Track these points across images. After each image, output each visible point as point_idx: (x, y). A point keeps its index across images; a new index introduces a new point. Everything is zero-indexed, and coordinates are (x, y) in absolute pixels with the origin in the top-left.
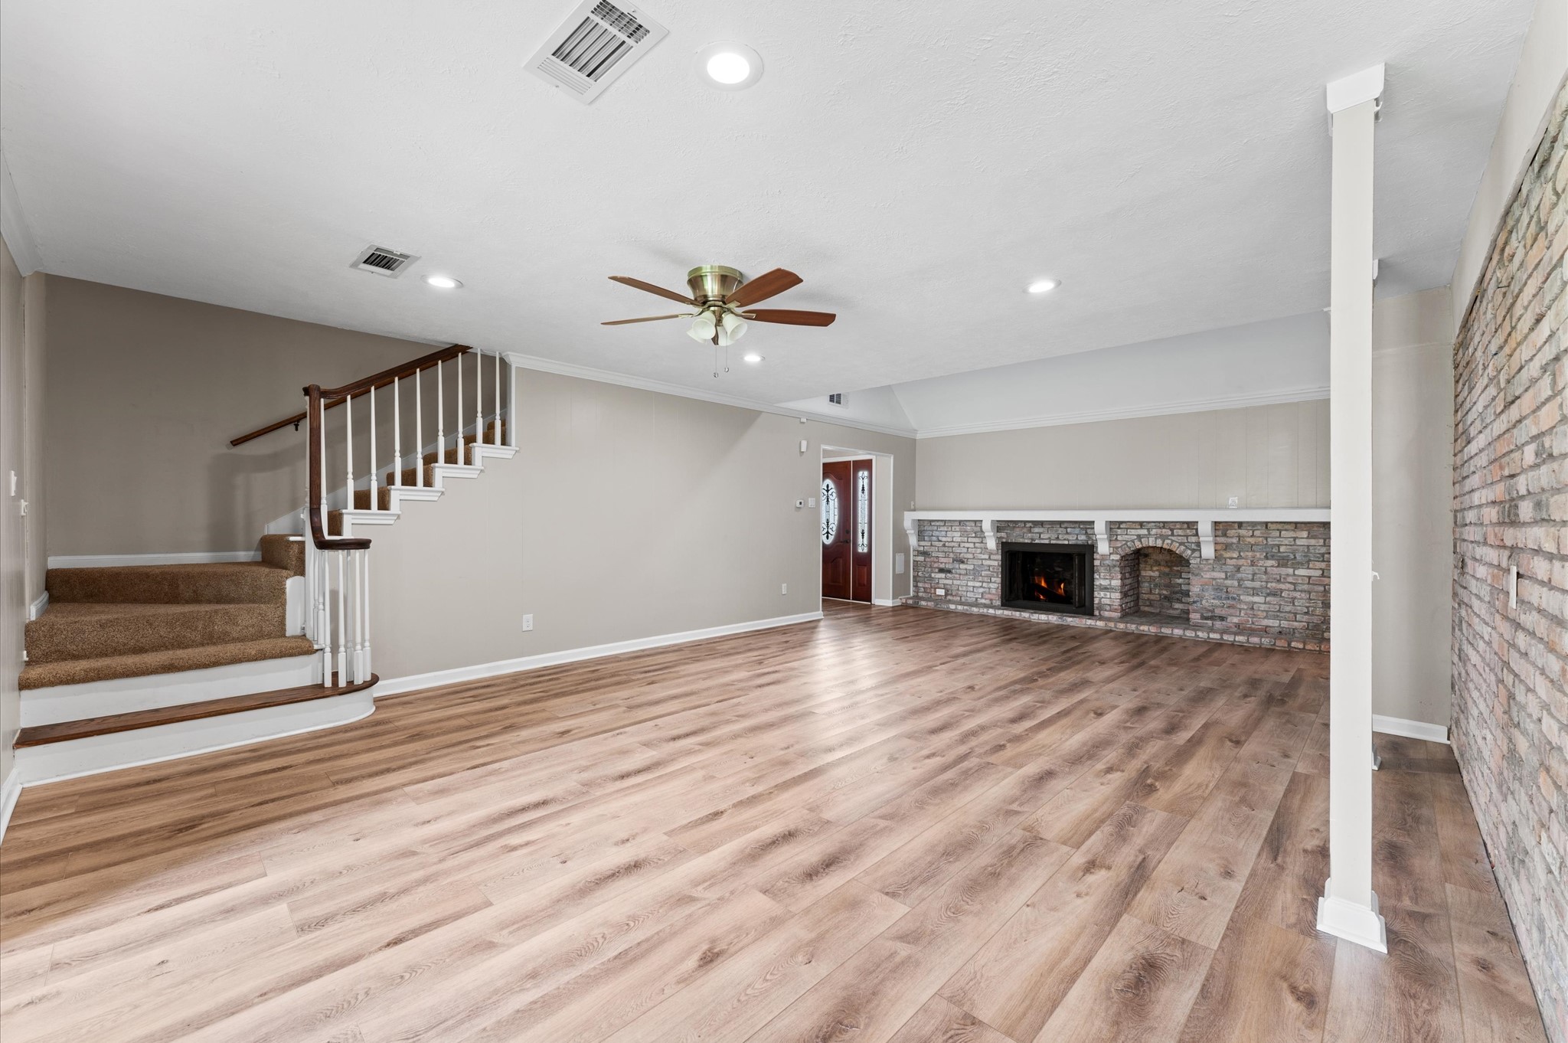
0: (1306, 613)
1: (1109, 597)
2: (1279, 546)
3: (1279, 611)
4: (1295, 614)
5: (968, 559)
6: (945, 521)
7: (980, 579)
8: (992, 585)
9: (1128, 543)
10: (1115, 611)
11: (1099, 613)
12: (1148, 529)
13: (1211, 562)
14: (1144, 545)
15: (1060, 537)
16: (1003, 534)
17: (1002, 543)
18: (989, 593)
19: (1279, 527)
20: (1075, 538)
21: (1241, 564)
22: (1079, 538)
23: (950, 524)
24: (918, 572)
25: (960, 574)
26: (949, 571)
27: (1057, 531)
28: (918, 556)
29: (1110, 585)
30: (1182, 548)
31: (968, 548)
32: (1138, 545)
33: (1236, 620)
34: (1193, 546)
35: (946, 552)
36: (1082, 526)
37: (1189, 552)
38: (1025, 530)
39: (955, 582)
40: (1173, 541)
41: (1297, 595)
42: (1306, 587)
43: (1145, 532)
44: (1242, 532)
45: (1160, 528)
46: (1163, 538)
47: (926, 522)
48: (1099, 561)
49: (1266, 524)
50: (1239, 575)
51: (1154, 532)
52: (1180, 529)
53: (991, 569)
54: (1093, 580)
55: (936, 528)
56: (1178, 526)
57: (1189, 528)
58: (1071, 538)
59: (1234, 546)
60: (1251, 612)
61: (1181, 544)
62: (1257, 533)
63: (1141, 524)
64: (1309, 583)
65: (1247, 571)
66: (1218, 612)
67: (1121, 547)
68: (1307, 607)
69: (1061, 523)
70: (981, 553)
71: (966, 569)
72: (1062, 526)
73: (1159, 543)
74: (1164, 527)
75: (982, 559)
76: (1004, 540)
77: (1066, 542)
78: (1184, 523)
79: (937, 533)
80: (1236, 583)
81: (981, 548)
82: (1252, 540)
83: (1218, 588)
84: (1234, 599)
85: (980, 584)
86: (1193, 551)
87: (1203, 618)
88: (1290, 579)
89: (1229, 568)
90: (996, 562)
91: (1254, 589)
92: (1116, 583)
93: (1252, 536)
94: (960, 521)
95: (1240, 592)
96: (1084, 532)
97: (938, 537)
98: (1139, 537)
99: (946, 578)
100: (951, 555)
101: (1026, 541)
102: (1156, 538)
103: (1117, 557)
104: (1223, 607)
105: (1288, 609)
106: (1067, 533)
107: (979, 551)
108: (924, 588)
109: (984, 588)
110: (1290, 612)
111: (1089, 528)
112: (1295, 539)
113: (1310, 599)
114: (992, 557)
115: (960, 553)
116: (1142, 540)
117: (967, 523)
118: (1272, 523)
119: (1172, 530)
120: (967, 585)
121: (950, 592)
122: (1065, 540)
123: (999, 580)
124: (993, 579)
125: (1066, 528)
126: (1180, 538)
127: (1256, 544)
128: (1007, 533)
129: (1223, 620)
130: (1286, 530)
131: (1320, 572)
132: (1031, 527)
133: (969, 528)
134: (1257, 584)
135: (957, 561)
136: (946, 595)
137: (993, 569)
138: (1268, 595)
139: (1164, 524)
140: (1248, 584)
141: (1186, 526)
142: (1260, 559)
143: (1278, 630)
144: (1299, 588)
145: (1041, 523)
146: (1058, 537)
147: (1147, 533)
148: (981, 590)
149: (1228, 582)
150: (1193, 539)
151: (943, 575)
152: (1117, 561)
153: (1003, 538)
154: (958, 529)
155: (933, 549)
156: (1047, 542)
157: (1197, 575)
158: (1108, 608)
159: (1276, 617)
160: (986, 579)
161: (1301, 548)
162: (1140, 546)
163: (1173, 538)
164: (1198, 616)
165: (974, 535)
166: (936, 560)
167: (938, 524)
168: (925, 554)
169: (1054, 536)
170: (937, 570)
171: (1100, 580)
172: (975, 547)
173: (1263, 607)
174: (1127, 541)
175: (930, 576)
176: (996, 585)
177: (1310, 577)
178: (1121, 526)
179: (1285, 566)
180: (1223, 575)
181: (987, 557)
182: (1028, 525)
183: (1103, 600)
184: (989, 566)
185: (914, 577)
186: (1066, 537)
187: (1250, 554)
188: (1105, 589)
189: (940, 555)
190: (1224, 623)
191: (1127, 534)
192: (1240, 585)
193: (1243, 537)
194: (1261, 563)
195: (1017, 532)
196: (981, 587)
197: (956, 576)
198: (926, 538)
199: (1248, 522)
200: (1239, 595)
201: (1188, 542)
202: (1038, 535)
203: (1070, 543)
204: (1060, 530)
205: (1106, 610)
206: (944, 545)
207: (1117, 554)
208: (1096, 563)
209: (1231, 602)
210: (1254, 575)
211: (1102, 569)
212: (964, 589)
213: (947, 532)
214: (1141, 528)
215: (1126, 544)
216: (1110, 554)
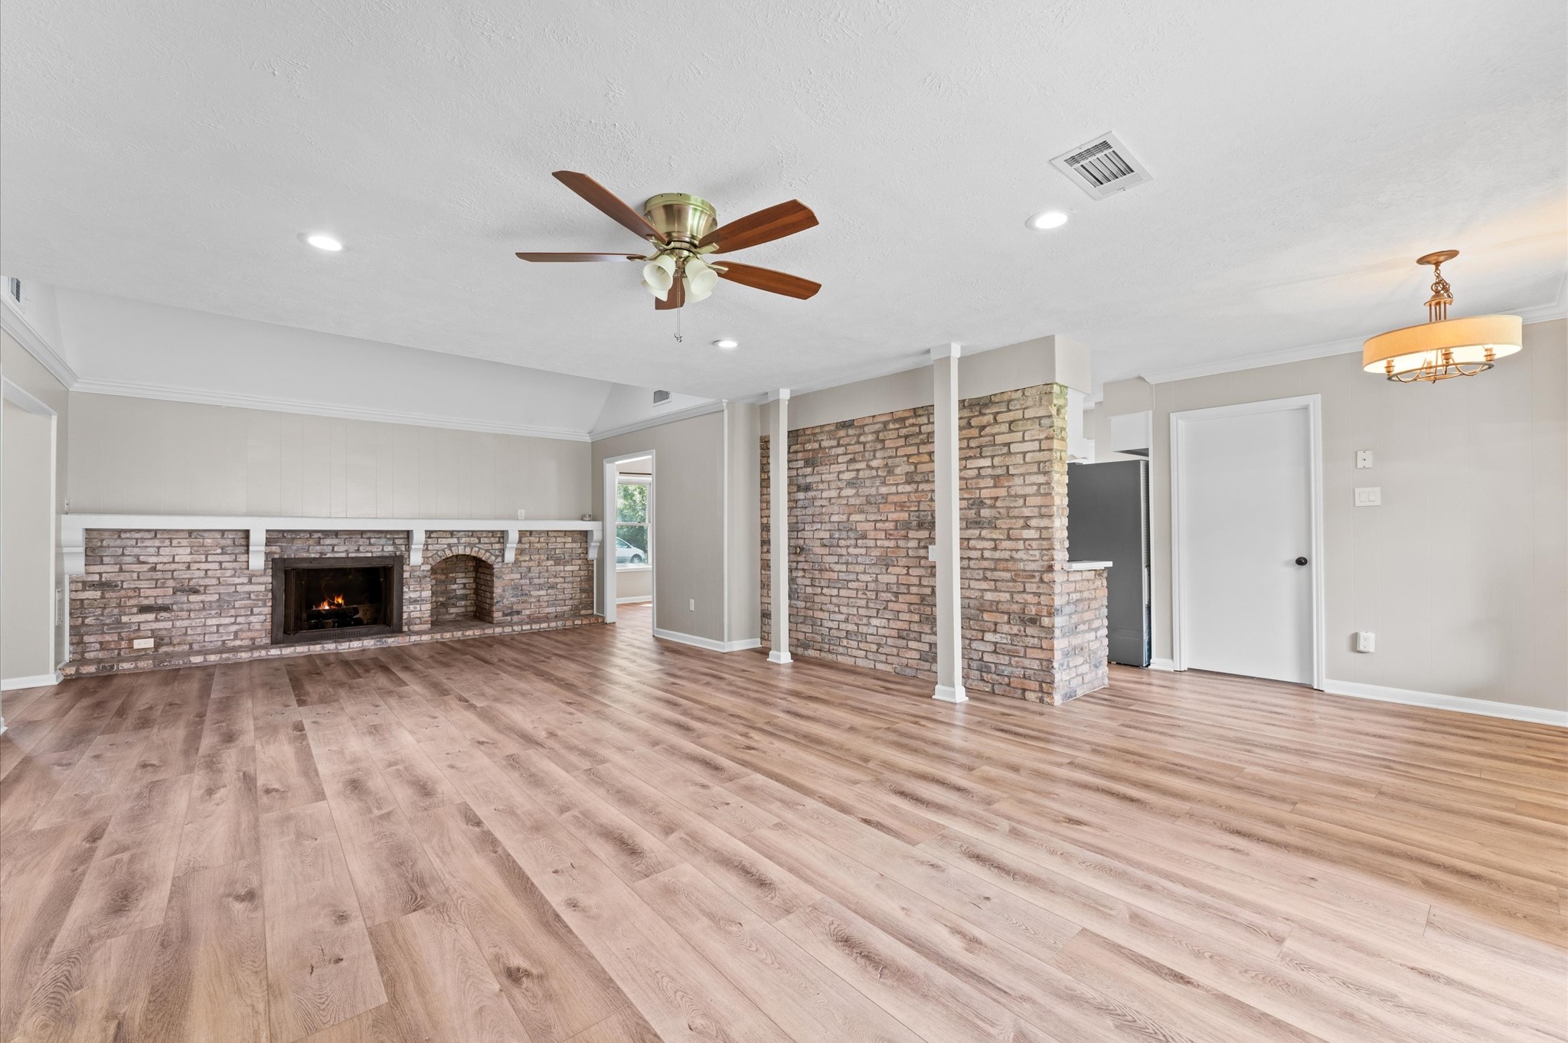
0: (571, 599)
1: (419, 609)
2: (555, 549)
3: (556, 600)
4: (565, 600)
5: (206, 586)
6: (156, 531)
7: (232, 612)
8: (253, 619)
9: (439, 553)
10: (426, 623)
11: (408, 628)
12: (458, 538)
13: (510, 565)
14: (454, 554)
15: (361, 549)
16: (274, 549)
17: (273, 560)
18: (249, 630)
19: (555, 534)
20: (380, 550)
21: (530, 565)
22: (385, 549)
23: (165, 536)
24: (84, 618)
25: (190, 611)
26: (166, 608)
27: (357, 542)
28: (84, 590)
29: (420, 597)
30: (488, 554)
31: (206, 571)
32: (449, 554)
33: (528, 612)
34: (497, 553)
35: (157, 580)
36: (388, 536)
37: (493, 558)
38: (311, 542)
39: (178, 624)
40: (480, 548)
41: (566, 585)
42: (570, 579)
43: (455, 541)
44: (532, 539)
45: (469, 537)
46: (472, 546)
47: (107, 534)
48: (409, 573)
49: (548, 531)
50: (530, 575)
51: (463, 540)
52: (486, 537)
53: (252, 596)
54: (402, 593)
55: (133, 542)
56: (484, 535)
57: (493, 536)
58: (375, 550)
59: (527, 551)
60: (538, 604)
61: (487, 551)
62: (542, 540)
63: (452, 533)
64: (572, 576)
65: (535, 570)
66: (516, 607)
67: (431, 557)
68: (571, 594)
69: (362, 533)
70: (234, 576)
71: (202, 602)
72: (364, 536)
73: (468, 551)
74: (472, 536)
75: (236, 585)
76: (277, 556)
77: (370, 555)
78: (489, 531)
79: (136, 551)
80: (528, 581)
81: (234, 569)
82: (538, 545)
83: (515, 588)
84: (526, 594)
85: (232, 620)
86: (497, 556)
87: (505, 615)
88: (562, 574)
89: (523, 570)
90: (263, 585)
91: (540, 584)
92: (427, 594)
93: (539, 542)
94: (190, 532)
95: (531, 589)
96: (392, 542)
97: (137, 557)
98: (450, 546)
99: (157, 620)
100: (171, 583)
101: (313, 556)
102: (465, 547)
103: (428, 567)
104: (519, 603)
105: (560, 597)
106: (370, 544)
107: (229, 573)
108: (101, 643)
109: (239, 624)
110: (562, 600)
111: (397, 538)
112: (565, 543)
113: (573, 588)
114: (254, 580)
115: (190, 579)
116: (453, 549)
117: (206, 535)
118: (551, 531)
119: (479, 538)
120: (205, 625)
121: (167, 640)
122: (367, 552)
123: (268, 610)
124: (256, 610)
125: (369, 538)
126: (486, 545)
127: (541, 549)
128: (281, 547)
129: (519, 614)
130: (559, 537)
131: (578, 567)
132: (320, 538)
133: (209, 541)
134: (542, 581)
135: (183, 591)
136: (157, 646)
137: (257, 596)
138: (549, 588)
139: (472, 533)
140: (536, 581)
141: (491, 534)
142: (544, 560)
143: (555, 614)
144: (567, 580)
145: (336, 533)
146: (358, 550)
147: (457, 542)
148: (234, 628)
149: (523, 582)
150: (497, 546)
151: (151, 617)
152: (428, 571)
153: (275, 553)
154: (185, 542)
155: (122, 576)
156: (343, 555)
157: (500, 578)
158: (418, 621)
159: (554, 605)
160: (242, 612)
161: (568, 550)
162: (451, 555)
163: (480, 546)
164: (500, 614)
165: (219, 551)
166: (131, 593)
167: (138, 535)
168: (103, 586)
169: (353, 548)
170: (135, 610)
171: (409, 593)
172: (221, 569)
173: (546, 598)
174: (438, 551)
175: (120, 622)
176: (262, 618)
177: (572, 572)
178: (432, 536)
179: (559, 564)
180: (519, 576)
181: (245, 580)
182: (316, 536)
183: (412, 614)
184: (249, 593)
185: (72, 627)
186: (369, 548)
187: (537, 557)
188: (415, 601)
189: (143, 584)
190: (519, 616)
191: (437, 544)
192: (531, 583)
193: (533, 543)
194: (544, 563)
195: (298, 544)
196: (234, 623)
197: (180, 614)
198: (106, 560)
199: (536, 531)
200: (530, 591)
201: (493, 549)
202: (331, 548)
203: (374, 555)
204: (361, 542)
205: (416, 624)
206: (154, 569)
207: (428, 564)
208: (406, 575)
209: (525, 598)
210: (539, 573)
211: (412, 581)
212: (199, 630)
213: (159, 548)
214: (452, 537)
215: (437, 553)
216: (422, 564)
